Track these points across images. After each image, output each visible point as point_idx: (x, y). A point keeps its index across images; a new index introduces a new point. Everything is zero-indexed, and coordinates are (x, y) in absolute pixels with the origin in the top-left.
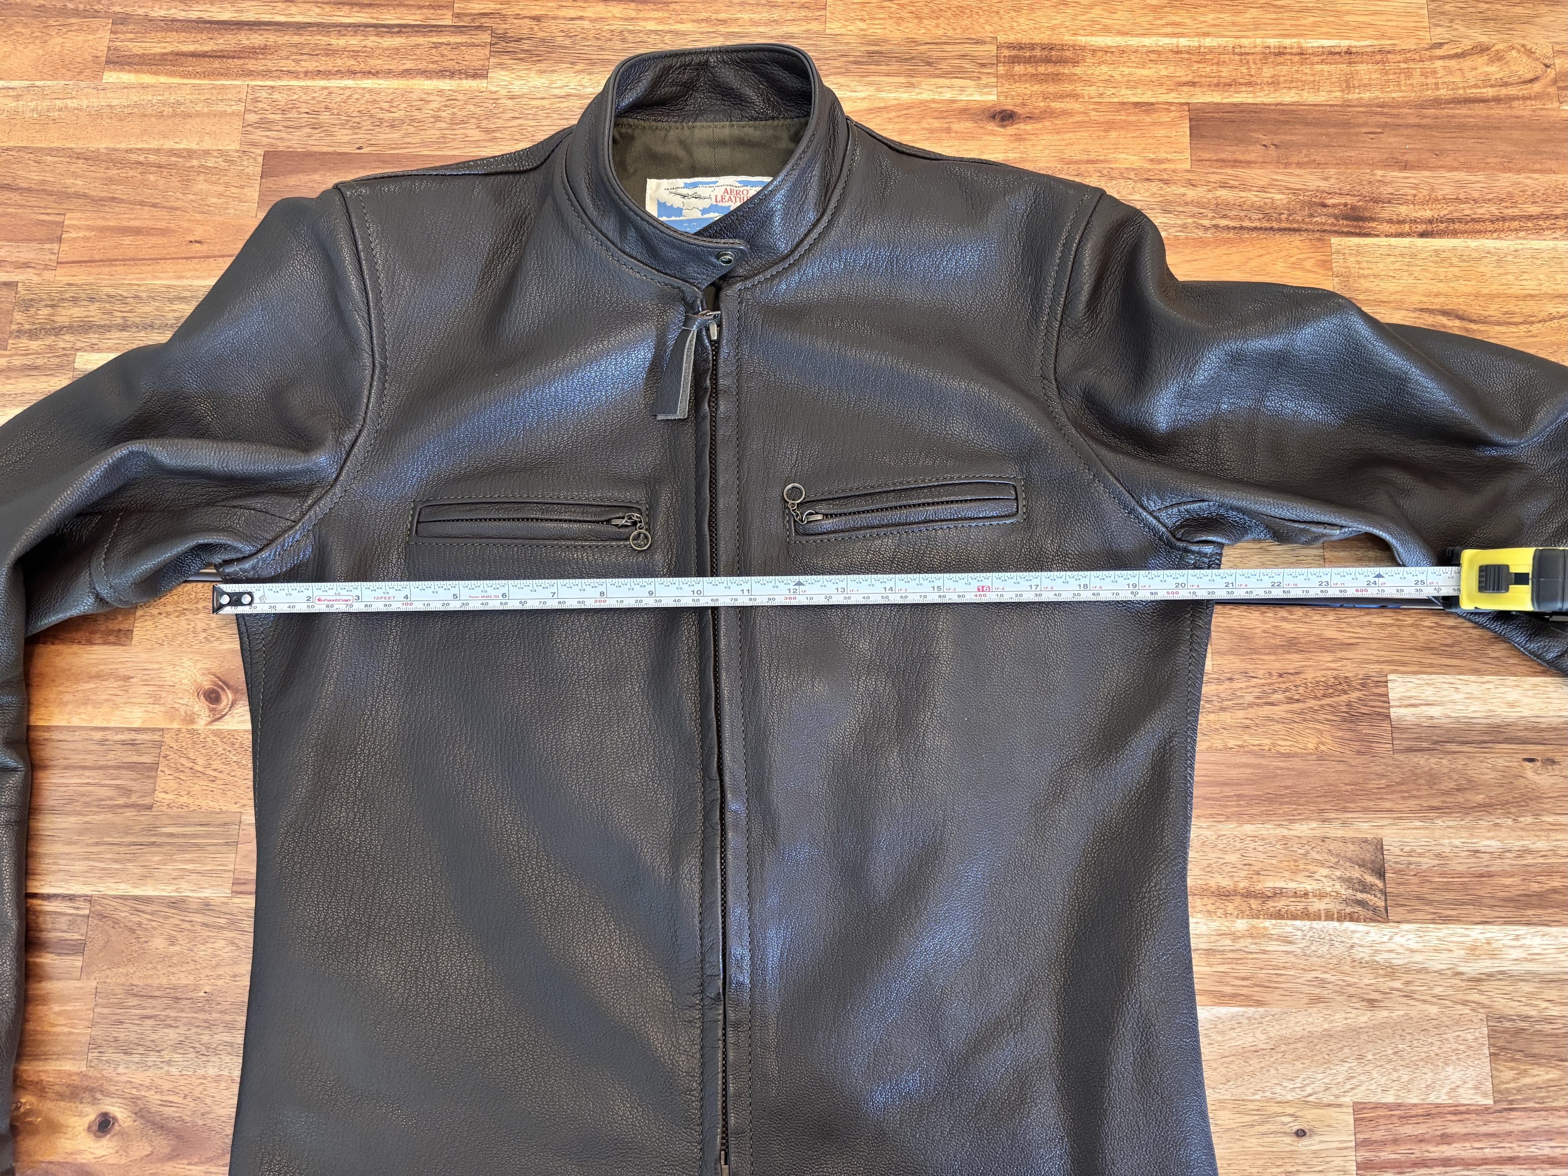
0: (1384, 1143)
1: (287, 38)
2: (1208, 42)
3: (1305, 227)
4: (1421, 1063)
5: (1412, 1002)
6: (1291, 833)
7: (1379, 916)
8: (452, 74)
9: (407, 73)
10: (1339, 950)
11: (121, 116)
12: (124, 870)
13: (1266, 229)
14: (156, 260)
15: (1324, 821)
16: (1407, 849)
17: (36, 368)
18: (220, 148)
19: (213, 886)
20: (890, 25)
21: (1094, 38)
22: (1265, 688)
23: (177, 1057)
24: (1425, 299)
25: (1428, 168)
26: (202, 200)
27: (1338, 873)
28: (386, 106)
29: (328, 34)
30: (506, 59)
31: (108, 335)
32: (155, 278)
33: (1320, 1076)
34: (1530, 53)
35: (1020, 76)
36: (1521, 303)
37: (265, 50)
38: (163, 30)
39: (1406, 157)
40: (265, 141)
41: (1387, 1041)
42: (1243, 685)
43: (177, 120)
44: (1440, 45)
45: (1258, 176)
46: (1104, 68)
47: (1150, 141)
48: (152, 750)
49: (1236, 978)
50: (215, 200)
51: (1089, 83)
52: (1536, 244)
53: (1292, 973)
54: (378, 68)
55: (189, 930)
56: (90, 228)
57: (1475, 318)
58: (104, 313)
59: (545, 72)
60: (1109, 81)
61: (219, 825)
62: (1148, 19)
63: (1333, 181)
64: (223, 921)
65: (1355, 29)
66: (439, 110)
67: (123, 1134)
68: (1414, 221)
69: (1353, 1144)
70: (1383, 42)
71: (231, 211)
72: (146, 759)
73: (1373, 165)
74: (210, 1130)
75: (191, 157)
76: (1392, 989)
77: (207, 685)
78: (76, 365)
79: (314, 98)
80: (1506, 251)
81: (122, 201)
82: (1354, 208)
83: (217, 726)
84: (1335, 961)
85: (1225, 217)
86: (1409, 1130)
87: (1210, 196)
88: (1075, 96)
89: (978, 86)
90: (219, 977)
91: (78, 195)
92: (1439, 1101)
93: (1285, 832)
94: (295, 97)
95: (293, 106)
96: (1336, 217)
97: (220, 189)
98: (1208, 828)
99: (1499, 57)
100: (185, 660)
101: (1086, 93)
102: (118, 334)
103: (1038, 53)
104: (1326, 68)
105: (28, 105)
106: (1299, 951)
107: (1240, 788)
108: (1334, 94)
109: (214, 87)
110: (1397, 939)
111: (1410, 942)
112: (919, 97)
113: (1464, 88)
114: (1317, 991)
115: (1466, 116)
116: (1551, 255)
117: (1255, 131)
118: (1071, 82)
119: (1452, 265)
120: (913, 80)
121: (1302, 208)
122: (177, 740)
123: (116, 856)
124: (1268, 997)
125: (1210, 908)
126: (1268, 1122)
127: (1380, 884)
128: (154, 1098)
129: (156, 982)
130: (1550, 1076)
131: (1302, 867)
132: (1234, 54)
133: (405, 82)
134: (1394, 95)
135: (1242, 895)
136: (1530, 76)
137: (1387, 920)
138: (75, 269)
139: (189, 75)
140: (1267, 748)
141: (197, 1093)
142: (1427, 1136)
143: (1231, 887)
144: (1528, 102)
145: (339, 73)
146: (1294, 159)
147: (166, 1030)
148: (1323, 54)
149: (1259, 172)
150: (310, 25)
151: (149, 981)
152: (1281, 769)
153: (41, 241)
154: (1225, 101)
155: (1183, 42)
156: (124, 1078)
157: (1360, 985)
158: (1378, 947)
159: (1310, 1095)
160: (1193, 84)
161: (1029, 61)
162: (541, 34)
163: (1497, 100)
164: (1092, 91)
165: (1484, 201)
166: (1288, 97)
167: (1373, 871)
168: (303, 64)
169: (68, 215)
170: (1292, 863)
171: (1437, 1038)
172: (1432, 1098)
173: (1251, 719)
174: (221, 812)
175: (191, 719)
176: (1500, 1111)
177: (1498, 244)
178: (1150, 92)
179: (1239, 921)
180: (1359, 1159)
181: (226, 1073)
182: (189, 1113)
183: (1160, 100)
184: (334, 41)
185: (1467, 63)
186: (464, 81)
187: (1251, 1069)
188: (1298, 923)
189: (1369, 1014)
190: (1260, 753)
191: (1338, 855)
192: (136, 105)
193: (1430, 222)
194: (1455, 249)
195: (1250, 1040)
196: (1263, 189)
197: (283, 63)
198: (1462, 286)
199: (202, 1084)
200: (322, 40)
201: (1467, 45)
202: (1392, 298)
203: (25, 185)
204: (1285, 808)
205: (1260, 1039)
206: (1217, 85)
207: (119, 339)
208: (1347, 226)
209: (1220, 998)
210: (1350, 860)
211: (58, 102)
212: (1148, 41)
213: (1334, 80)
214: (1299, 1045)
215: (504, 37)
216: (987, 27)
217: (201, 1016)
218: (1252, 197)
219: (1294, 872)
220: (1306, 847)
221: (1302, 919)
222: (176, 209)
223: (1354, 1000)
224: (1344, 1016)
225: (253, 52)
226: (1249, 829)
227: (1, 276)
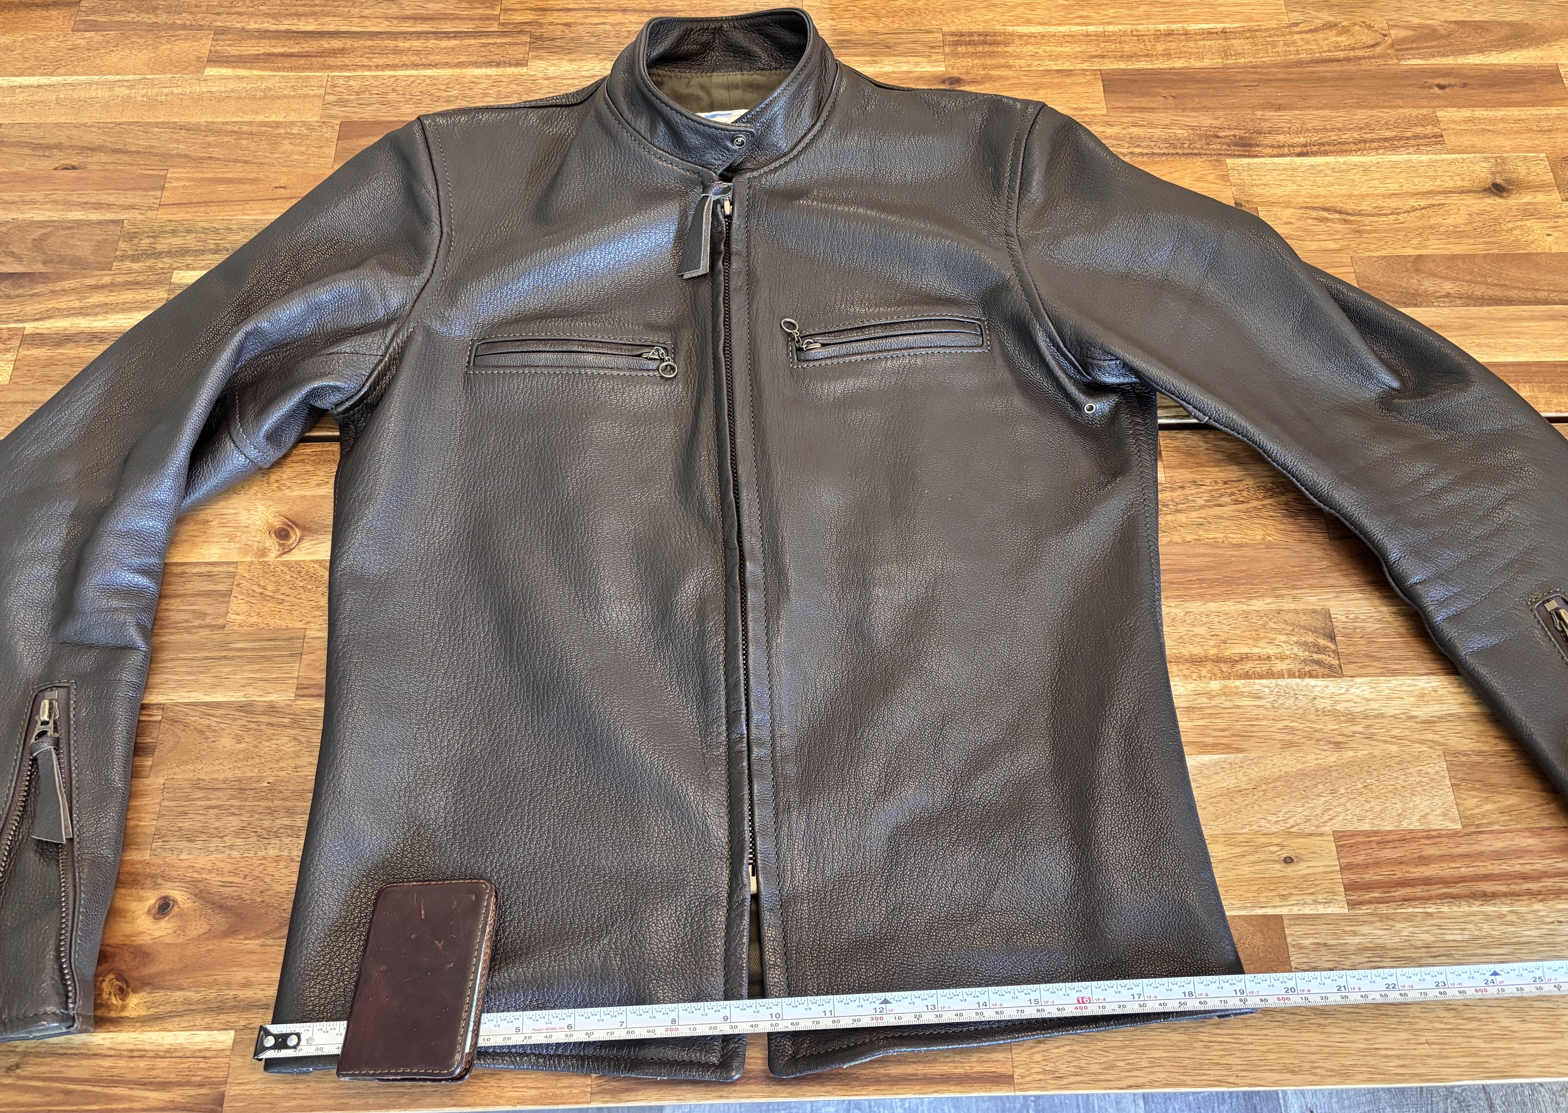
0: (1367, 866)
1: (361, 42)
2: (1111, 28)
3: (1204, 152)
4: (1390, 795)
5: (1374, 743)
6: (1250, 607)
7: (1334, 672)
8: (498, 65)
9: (461, 65)
10: (1303, 702)
11: (221, 99)
12: (196, 681)
13: (1173, 154)
14: (247, 201)
15: (1277, 597)
16: (1351, 616)
17: (138, 283)
18: (303, 120)
19: (278, 691)
20: (855, 22)
21: (1020, 28)
22: (1213, 493)
23: (239, 842)
24: (1308, 200)
25: (1297, 109)
26: (287, 157)
27: (1295, 639)
28: (443, 87)
29: (396, 39)
30: (542, 53)
31: (202, 258)
32: (244, 214)
33: (1300, 810)
34: (1370, 27)
35: (963, 54)
36: (1386, 200)
37: (342, 51)
38: (257, 38)
39: (1279, 102)
40: (341, 114)
41: (1356, 777)
42: (1194, 491)
43: (267, 101)
44: (1297, 24)
45: (1163, 118)
46: (1030, 47)
47: (1072, 95)
48: (226, 580)
49: (1215, 730)
50: (298, 157)
51: (1019, 57)
52: (1394, 158)
53: (1265, 723)
54: (437, 61)
55: (255, 730)
56: (190, 180)
57: (1351, 212)
58: (199, 241)
59: (574, 60)
60: (1034, 56)
61: (285, 640)
62: (1062, 14)
63: (1222, 120)
64: (286, 721)
65: (1227, 16)
66: (487, 89)
67: (182, 915)
68: (1291, 146)
69: (1338, 868)
70: (1250, 24)
71: (312, 165)
72: (220, 587)
73: (1254, 108)
74: (268, 905)
75: (278, 127)
76: (1355, 733)
77: (277, 523)
78: (173, 281)
79: (383, 84)
80: (1369, 163)
81: (218, 159)
82: (1241, 138)
83: (286, 558)
84: (1301, 711)
85: (1138, 146)
86: (1387, 853)
87: (1124, 132)
88: (1009, 67)
89: (929, 62)
90: (282, 769)
91: (179, 156)
92: (1412, 827)
93: (1245, 607)
94: (367, 83)
95: (365, 89)
96: (1228, 145)
97: (303, 149)
98: (1176, 607)
99: (1345, 31)
100: (259, 505)
101: (1017, 64)
102: (211, 257)
103: (976, 38)
104: (1207, 43)
105: (139, 93)
106: (1268, 705)
107: (1200, 573)
108: (1215, 61)
109: (300, 77)
110: (1352, 690)
111: (1365, 692)
112: (882, 70)
113: (1320, 52)
114: (1289, 737)
115: (1325, 72)
116: (1408, 165)
117: (1155, 87)
118: (1004, 57)
119: (1326, 175)
120: (876, 58)
121: (1200, 139)
122: (249, 571)
123: (190, 669)
124: (1245, 745)
125: (1185, 672)
126: (1257, 852)
127: (1333, 647)
128: (214, 879)
129: (221, 776)
130: (1510, 802)
131: (1262, 635)
132: (1133, 36)
133: (459, 71)
134: (1264, 59)
135: (1213, 661)
136: (1372, 42)
137: (1342, 676)
138: (175, 209)
139: (279, 69)
140: (1220, 540)
141: (256, 873)
142: (1405, 859)
143: (1203, 653)
144: (1373, 60)
145: (405, 66)
146: (1190, 106)
147: (230, 818)
148: (1203, 33)
149: (1162, 115)
150: (381, 33)
151: (215, 776)
152: (1235, 556)
153: (146, 190)
154: (1129, 67)
155: (1091, 29)
156: (185, 864)
157: (1326, 730)
158: (1337, 698)
159: (1293, 826)
160: (1103, 57)
161: (969, 43)
162: (571, 35)
163: (1348, 60)
164: (1022, 62)
165: (1347, 130)
166: (1179, 64)
167: (1325, 635)
168: (374, 60)
169: (171, 170)
170: (1254, 633)
171: (1401, 772)
172: (1405, 825)
173: (1204, 518)
174: (287, 628)
175: (263, 553)
176: (1469, 834)
177: (1362, 159)
178: (1068, 63)
179: (1213, 682)
180: (1346, 881)
181: (285, 853)
182: (248, 892)
183: (1077, 68)
184: (401, 44)
185: (1320, 36)
186: (508, 69)
187: (1237, 806)
188: (1264, 681)
189: (1337, 755)
190: (1215, 544)
191: (1292, 624)
192: (232, 91)
193: (1305, 145)
194: (1327, 163)
195: (1234, 781)
196: (1167, 126)
197: (358, 60)
198: (1336, 189)
199: (262, 864)
200: (392, 44)
201: (1318, 23)
202: (1281, 200)
203: (134, 149)
204: (1242, 588)
205: (1243, 781)
206: (1122, 57)
207: (211, 260)
208: (1238, 151)
209: (1204, 748)
210: (1304, 627)
211: (166, 90)
212: (1063, 29)
213: (1214, 51)
214: (1278, 784)
215: (540, 38)
216: (933, 22)
217: (264, 804)
218: (1158, 132)
219: (1256, 640)
220: (1265, 619)
221: (1270, 678)
222: (265, 164)
223: (1321, 743)
224: (1314, 757)
225: (333, 53)
226: (1212, 606)
227: (109, 216)
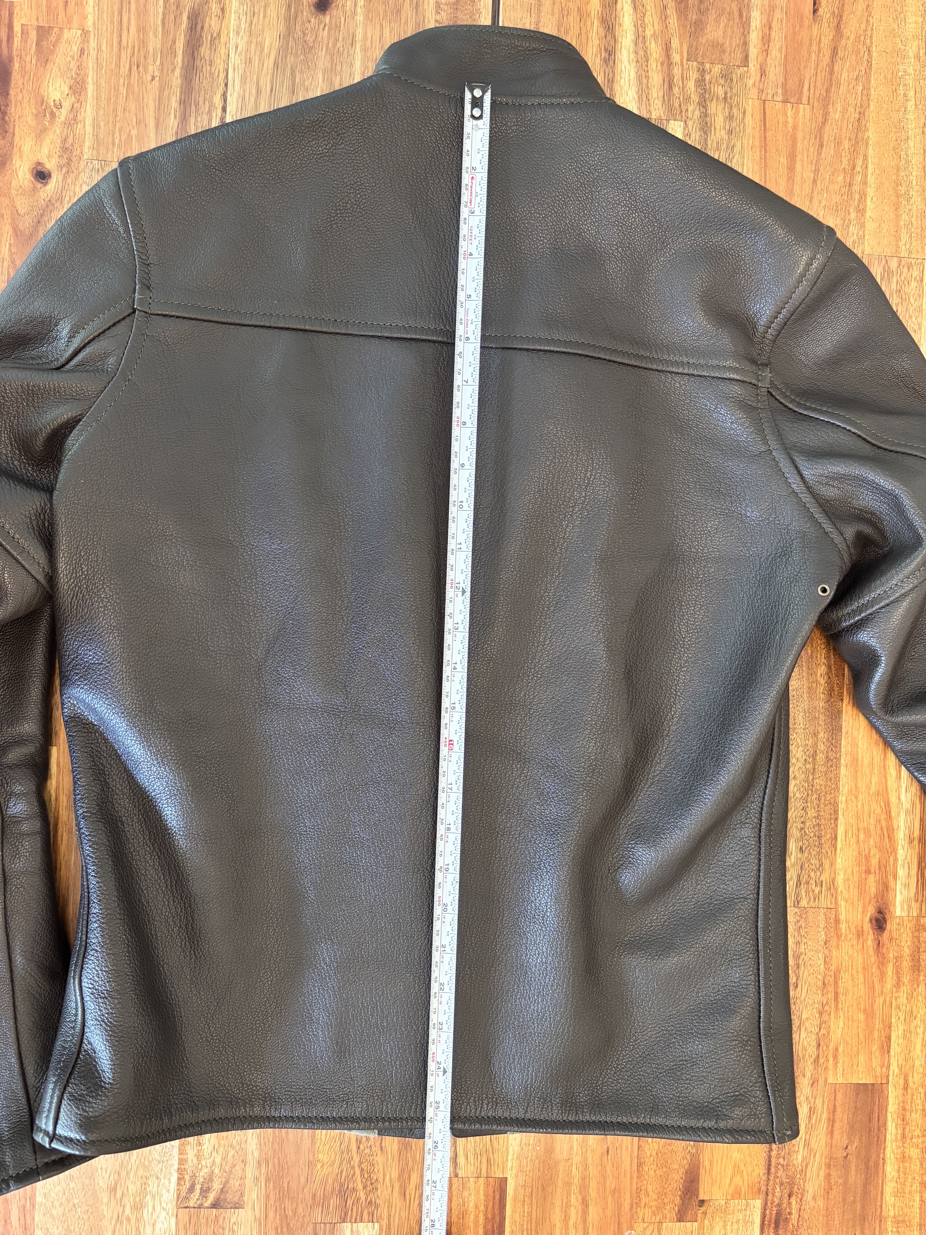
3: (772, 1178)
7: (182, 1202)
15: (259, 1163)
16: (236, 1228)
18: (866, 237)
27: (217, 1171)
45: (819, 1142)
47: (855, 1049)
51: (910, 997)
56: (795, 127)
60: (911, 1015)
63: (812, 1204)
81: (820, 154)
82: (787, 1220)
84: (146, 1163)
87: (803, 1099)
88: (898, 984)
89: (909, 900)
91: (826, 114)
94: (912, 301)
96: (779, 1205)
101: (901, 994)
105: (910, 67)
108: (891, 1209)
110: (164, 1214)
111: (161, 1224)
112: (900, 847)
118: (912, 981)
120: (916, 840)
121: (788, 1177)
127: (207, 1204)
137: (178, 1207)
138: (758, 116)
146: (833, 1172)
153: (784, 85)
154: (889, 1115)
157: (127, 1182)
158: (157, 1198)
160: (906, 1088)
164: (903, 1000)
166: (891, 1169)
167: (218, 1199)
169: (808, 107)
178: (899, 1050)
183: (892, 1059)
189: (105, 1187)
191: (231, 1172)
192: (908, 162)
196: (807, 1145)
203: (836, 68)
206: (904, 1109)
208: (771, 1214)
210: (227, 1182)
211: (910, 94)
213: (905, 1210)
223: (116, 1176)
227: (753, 51)
